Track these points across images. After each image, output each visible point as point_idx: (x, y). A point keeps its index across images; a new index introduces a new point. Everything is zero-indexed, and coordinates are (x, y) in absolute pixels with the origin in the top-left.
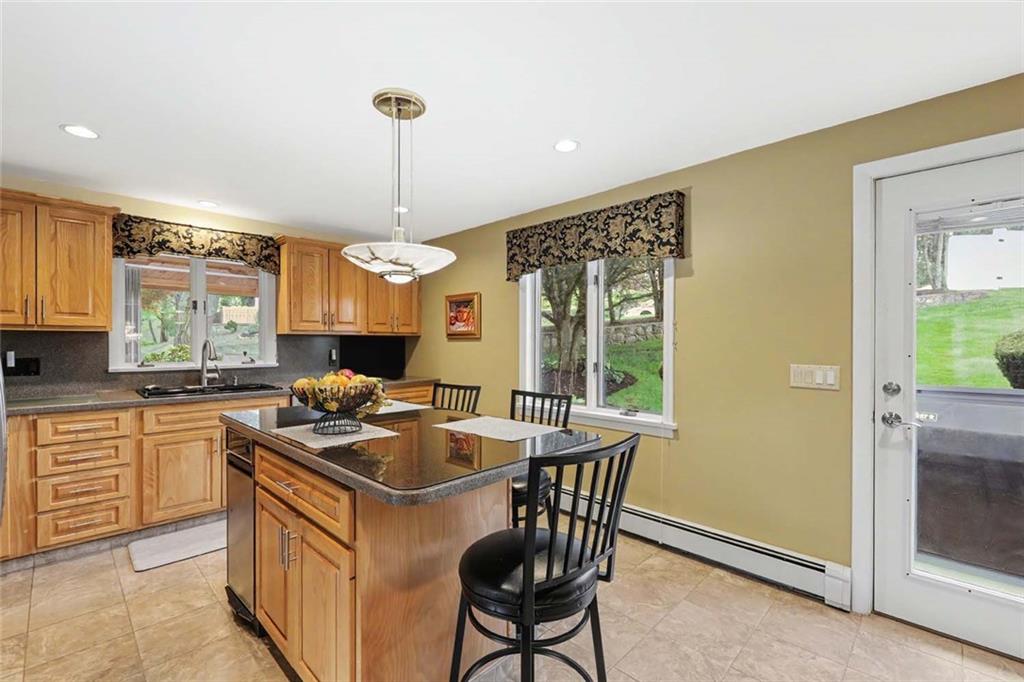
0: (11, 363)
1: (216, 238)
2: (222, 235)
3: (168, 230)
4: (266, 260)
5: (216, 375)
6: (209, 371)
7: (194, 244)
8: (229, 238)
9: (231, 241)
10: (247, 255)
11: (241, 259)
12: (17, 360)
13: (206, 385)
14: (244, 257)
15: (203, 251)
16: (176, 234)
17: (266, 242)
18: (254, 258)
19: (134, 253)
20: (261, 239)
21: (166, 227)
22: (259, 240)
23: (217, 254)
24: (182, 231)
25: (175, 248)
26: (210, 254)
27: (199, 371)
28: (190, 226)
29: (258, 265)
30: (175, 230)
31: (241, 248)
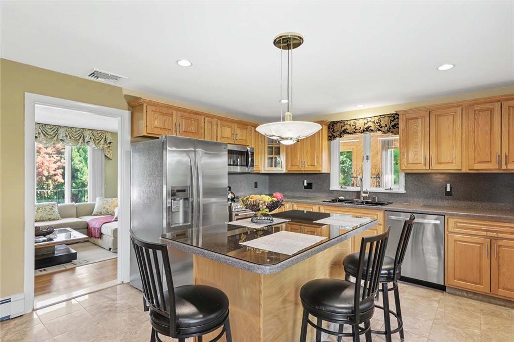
0: (305, 184)
1: (366, 122)
2: (370, 119)
3: (347, 124)
4: (393, 128)
5: (367, 195)
6: (364, 192)
7: (357, 128)
8: (373, 121)
9: (374, 122)
10: (382, 127)
11: (379, 130)
12: (307, 183)
13: (362, 200)
14: (381, 129)
15: (360, 131)
16: (350, 125)
17: (394, 117)
18: (386, 128)
19: (335, 138)
20: (389, 116)
21: (346, 123)
22: (389, 117)
23: (367, 130)
24: (352, 123)
25: (349, 132)
26: (364, 131)
27: (359, 192)
28: (356, 119)
29: (389, 132)
30: (349, 124)
31: (379, 124)
